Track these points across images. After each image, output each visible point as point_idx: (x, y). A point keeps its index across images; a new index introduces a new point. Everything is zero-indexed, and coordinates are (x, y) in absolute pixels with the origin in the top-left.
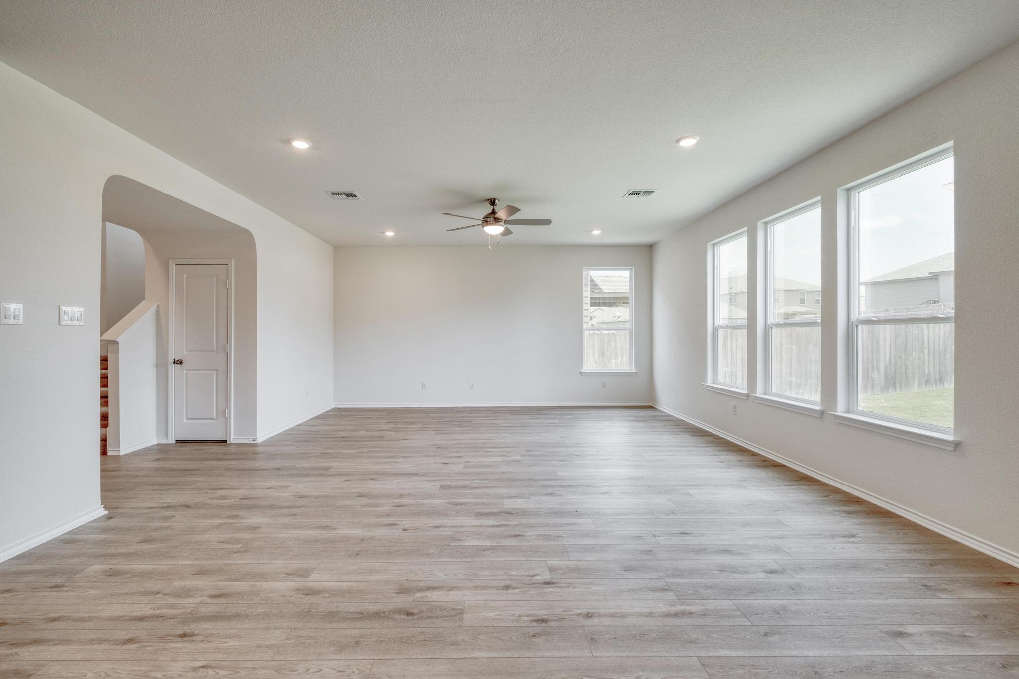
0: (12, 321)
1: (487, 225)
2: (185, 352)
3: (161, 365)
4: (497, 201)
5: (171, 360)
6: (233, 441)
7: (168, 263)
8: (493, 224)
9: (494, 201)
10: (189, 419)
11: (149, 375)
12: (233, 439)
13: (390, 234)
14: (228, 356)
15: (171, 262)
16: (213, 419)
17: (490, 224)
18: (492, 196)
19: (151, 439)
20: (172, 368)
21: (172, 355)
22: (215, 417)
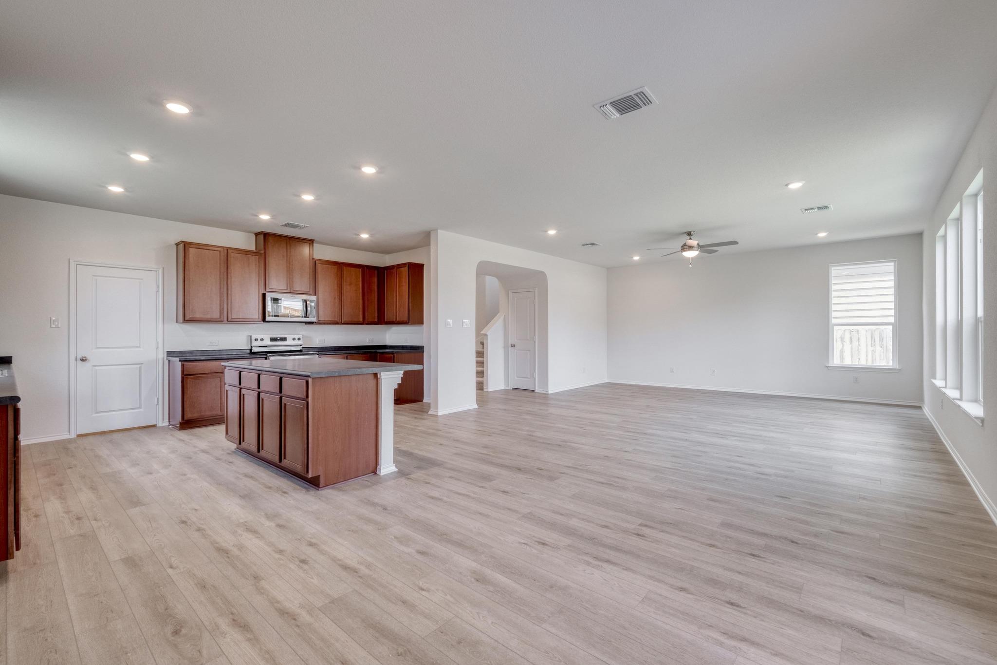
0: (449, 326)
1: (685, 251)
2: (516, 341)
3: (506, 348)
4: (692, 232)
5: (510, 345)
6: (537, 391)
7: (508, 292)
8: (688, 250)
9: (690, 233)
10: (518, 377)
11: (501, 352)
12: (537, 390)
13: (636, 258)
14: (535, 342)
15: (510, 292)
16: (528, 378)
17: (686, 251)
18: (688, 230)
19: (502, 387)
20: (511, 349)
21: (511, 342)
22: (529, 377)
